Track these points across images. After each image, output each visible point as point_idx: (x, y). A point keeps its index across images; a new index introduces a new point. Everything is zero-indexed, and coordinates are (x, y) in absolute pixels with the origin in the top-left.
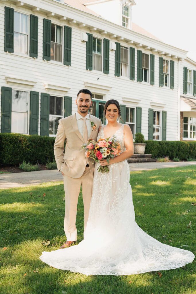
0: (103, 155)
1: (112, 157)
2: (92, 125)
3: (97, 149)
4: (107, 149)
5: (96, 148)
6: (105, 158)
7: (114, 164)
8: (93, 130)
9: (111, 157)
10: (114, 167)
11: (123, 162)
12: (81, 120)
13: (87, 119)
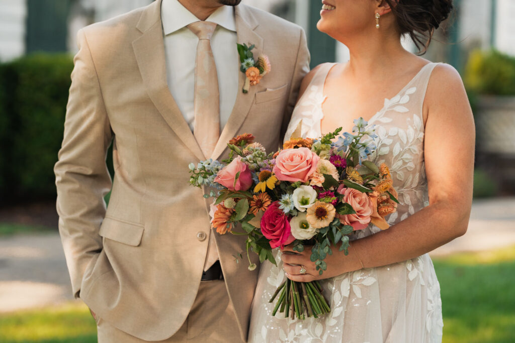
0: (294, 224)
1: (340, 242)
2: (242, 60)
3: (267, 189)
4: (318, 197)
5: (261, 186)
6: (308, 243)
7: (357, 277)
8: (247, 88)
9: (337, 237)
10: (357, 291)
11: (409, 266)
12: (189, 34)
13: (218, 27)
